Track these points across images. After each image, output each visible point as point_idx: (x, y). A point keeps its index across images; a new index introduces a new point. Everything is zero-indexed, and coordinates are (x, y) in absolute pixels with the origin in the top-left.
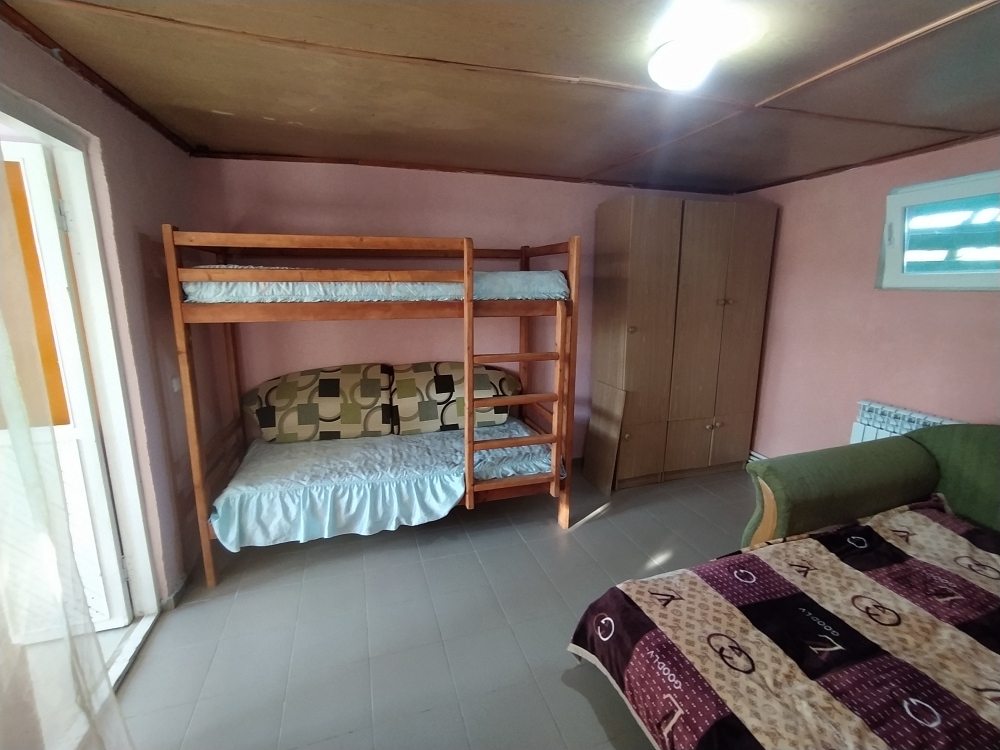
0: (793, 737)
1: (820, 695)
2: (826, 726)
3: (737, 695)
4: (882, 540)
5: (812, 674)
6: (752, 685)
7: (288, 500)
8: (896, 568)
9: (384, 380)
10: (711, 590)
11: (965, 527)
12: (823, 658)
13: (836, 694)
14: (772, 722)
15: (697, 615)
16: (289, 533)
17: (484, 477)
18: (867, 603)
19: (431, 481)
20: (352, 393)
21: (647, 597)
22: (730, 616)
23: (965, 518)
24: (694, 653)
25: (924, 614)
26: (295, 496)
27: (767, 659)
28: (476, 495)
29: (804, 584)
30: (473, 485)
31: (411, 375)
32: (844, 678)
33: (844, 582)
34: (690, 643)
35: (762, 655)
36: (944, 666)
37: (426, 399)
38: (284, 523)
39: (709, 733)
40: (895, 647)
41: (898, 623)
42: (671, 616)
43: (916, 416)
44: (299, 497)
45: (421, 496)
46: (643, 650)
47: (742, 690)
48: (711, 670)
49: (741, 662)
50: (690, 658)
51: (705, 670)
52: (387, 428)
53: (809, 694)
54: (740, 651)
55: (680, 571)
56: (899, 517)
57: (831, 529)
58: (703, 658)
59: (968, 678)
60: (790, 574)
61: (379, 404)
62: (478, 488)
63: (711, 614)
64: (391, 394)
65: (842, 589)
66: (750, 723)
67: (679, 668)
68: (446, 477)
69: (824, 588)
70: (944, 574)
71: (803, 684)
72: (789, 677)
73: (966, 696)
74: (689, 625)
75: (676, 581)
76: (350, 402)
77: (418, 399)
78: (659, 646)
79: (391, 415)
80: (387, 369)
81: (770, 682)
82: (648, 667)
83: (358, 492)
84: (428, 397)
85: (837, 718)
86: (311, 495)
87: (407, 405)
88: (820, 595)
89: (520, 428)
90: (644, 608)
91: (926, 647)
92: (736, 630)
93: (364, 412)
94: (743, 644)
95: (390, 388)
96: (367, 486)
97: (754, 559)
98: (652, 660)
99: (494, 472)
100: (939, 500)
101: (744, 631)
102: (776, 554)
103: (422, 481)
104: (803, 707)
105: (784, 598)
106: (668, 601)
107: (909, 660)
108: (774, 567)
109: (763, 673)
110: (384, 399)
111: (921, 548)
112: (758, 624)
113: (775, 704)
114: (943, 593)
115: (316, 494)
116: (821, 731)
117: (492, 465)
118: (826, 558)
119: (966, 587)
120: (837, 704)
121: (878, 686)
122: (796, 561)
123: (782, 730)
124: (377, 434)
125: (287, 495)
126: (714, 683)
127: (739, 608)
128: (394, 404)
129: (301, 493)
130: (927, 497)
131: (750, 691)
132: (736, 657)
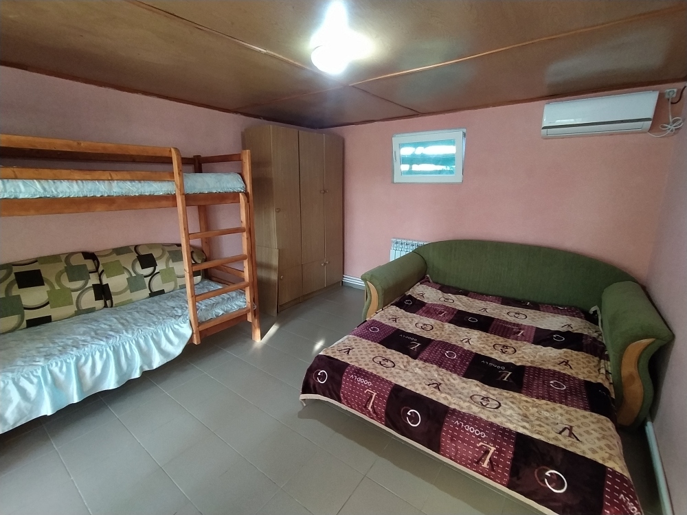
0: (419, 382)
1: (420, 363)
2: (427, 373)
3: (394, 377)
4: (416, 299)
5: (415, 358)
6: (398, 370)
7: (24, 383)
8: (424, 308)
9: (90, 265)
10: (364, 340)
11: (439, 286)
12: (416, 350)
13: (425, 361)
14: (410, 380)
15: (364, 353)
16: (31, 412)
17: (204, 320)
18: (420, 325)
19: (164, 332)
20: (58, 280)
21: (338, 353)
22: (377, 347)
23: (437, 283)
24: (370, 368)
25: (438, 322)
26: (32, 377)
27: (398, 359)
28: (201, 333)
29: (397, 325)
30: (198, 327)
31: (114, 258)
32: (425, 354)
33: (410, 320)
34: (367, 365)
35: (395, 358)
36: (450, 337)
37: (134, 275)
38: (24, 404)
39: (390, 396)
40: (435, 337)
41: (433, 328)
42: (353, 357)
43: (414, 242)
44: (38, 377)
45: (158, 345)
46: (347, 377)
47: (395, 374)
48: (380, 371)
49: (389, 364)
50: (370, 371)
51: (378, 373)
52: (100, 303)
53: (417, 365)
54: (387, 360)
55: (345, 337)
56: (417, 288)
57: (397, 300)
58: (375, 368)
59: (457, 338)
60: (390, 323)
61: (90, 284)
62: (202, 328)
63: (369, 350)
64: (100, 276)
65: (410, 322)
66: (403, 384)
67: (367, 377)
68: (176, 327)
69: (405, 324)
70: (439, 305)
71: (414, 362)
72: (408, 362)
73: (459, 344)
74: (362, 358)
75: (347, 341)
76: (57, 288)
77: (126, 275)
78: (355, 372)
79: (102, 292)
80: (89, 255)
81: (402, 367)
82: (353, 383)
83: (101, 356)
84: (135, 272)
85: (429, 369)
86: (51, 372)
87: (116, 282)
88: (404, 328)
89: (213, 284)
90: (339, 358)
91: (443, 333)
92: (382, 353)
93: (75, 295)
94: (387, 357)
95: (97, 271)
96: (108, 349)
97: (374, 321)
98: (353, 379)
99: (210, 315)
100: (428, 278)
101: (385, 352)
102: (382, 316)
103: (157, 334)
104: (417, 370)
105: (392, 334)
106: (348, 352)
107: (441, 340)
108: (384, 322)
109: (399, 365)
110: (94, 280)
111: (428, 298)
112: (388, 347)
113: (408, 373)
114: (441, 313)
115: (56, 370)
116: (426, 375)
117: (207, 310)
118: (400, 312)
119: (447, 308)
120: (427, 364)
121: (436, 352)
122: (390, 317)
123: (414, 381)
124: (92, 310)
125: (22, 379)
126: (384, 376)
127: (379, 343)
128: (104, 283)
129: (39, 372)
130: (424, 278)
131: (398, 373)
132: (387, 363)
